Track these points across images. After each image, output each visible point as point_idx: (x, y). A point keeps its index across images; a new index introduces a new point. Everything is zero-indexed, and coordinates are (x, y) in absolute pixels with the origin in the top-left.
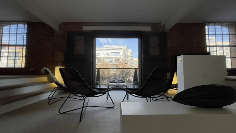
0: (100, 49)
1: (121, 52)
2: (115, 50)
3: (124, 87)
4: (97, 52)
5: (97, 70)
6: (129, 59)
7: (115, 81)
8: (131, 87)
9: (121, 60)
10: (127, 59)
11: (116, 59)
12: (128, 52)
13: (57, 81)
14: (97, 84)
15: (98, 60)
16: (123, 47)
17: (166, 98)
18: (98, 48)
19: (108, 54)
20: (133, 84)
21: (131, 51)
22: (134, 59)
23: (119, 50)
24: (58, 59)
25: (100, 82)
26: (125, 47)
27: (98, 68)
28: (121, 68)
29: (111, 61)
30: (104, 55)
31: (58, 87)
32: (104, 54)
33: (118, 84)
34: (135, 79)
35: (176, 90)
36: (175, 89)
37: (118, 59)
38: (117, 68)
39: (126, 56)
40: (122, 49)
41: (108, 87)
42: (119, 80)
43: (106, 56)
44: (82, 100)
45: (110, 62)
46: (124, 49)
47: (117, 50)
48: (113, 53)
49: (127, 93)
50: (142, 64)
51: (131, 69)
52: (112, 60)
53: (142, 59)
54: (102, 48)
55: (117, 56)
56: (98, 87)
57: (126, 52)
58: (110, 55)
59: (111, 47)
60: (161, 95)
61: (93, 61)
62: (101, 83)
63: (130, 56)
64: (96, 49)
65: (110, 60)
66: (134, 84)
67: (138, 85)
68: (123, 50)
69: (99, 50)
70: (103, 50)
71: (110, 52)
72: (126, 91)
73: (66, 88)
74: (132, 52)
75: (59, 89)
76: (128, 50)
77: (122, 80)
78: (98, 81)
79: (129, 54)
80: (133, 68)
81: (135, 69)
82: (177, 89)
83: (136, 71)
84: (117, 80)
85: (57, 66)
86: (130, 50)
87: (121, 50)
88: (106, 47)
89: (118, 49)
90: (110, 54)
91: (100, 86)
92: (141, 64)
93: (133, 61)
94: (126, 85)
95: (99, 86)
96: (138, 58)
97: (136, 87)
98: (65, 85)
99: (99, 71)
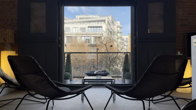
0: (70, 21)
1: (104, 26)
2: (94, 23)
3: (108, 83)
4: (66, 26)
5: (66, 55)
6: (116, 37)
7: (95, 73)
8: (119, 81)
9: (103, 38)
10: (113, 36)
11: (95, 37)
12: (114, 25)
13: (4, 75)
14: (67, 78)
15: (67, 39)
16: (106, 18)
17: (173, 100)
18: (67, 20)
19: (83, 29)
20: (122, 77)
21: (119, 25)
22: (123, 37)
23: (100, 23)
24: (4, 40)
25: (71, 74)
26: (110, 17)
27: (68, 52)
28: (103, 51)
29: (88, 41)
30: (77, 31)
31: (5, 84)
32: (77, 29)
33: (99, 77)
34: (126, 70)
35: (190, 88)
36: (188, 85)
37: (99, 37)
38: (97, 53)
39: (111, 32)
40: (104, 21)
41: (84, 82)
42: (101, 71)
43: (80, 32)
44: (44, 103)
45: (86, 42)
46: (108, 22)
47: (97, 23)
48: (91, 27)
49: (112, 94)
50: (136, 47)
51: (119, 54)
52: (89, 38)
53: (136, 39)
54: (74, 20)
55: (98, 32)
56: (68, 82)
57: (112, 26)
58: (87, 31)
59: (87, 18)
60: (165, 97)
61: (59, 41)
62: (72, 76)
63: (118, 33)
64: (65, 21)
65: (87, 39)
66: (124, 77)
67: (130, 79)
68: (107, 24)
69: (68, 23)
70: (76, 22)
71: (86, 26)
72: (112, 90)
73: (19, 85)
74: (121, 26)
75: (8, 87)
76: (115, 22)
77: (105, 71)
78: (68, 73)
79: (115, 29)
80: (123, 53)
81: (125, 53)
82: (191, 86)
83: (127, 56)
84: (98, 71)
85: (3, 50)
86: (118, 23)
87: (103, 23)
88: (80, 18)
89: (98, 21)
90: (87, 29)
91: (71, 80)
92: (134, 46)
93: (123, 39)
94: (112, 80)
95: (69, 80)
96: (130, 34)
97: (127, 82)
98: (17, 81)
99: (69, 57)
